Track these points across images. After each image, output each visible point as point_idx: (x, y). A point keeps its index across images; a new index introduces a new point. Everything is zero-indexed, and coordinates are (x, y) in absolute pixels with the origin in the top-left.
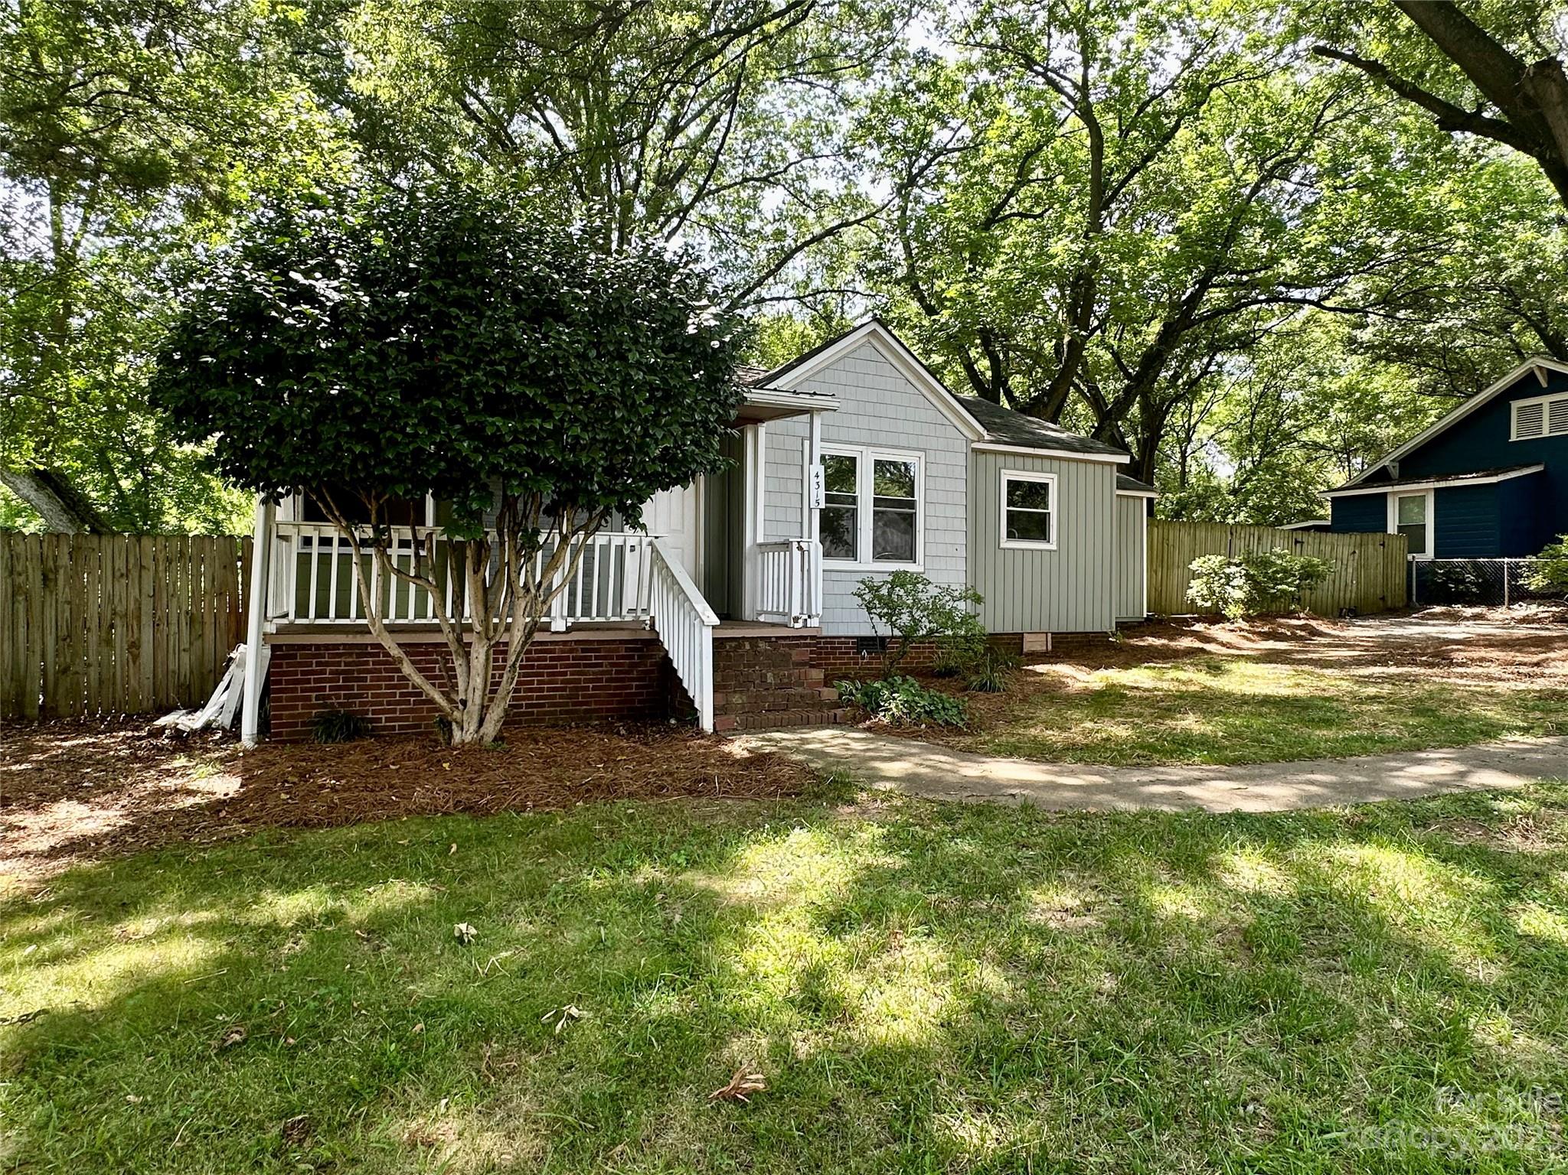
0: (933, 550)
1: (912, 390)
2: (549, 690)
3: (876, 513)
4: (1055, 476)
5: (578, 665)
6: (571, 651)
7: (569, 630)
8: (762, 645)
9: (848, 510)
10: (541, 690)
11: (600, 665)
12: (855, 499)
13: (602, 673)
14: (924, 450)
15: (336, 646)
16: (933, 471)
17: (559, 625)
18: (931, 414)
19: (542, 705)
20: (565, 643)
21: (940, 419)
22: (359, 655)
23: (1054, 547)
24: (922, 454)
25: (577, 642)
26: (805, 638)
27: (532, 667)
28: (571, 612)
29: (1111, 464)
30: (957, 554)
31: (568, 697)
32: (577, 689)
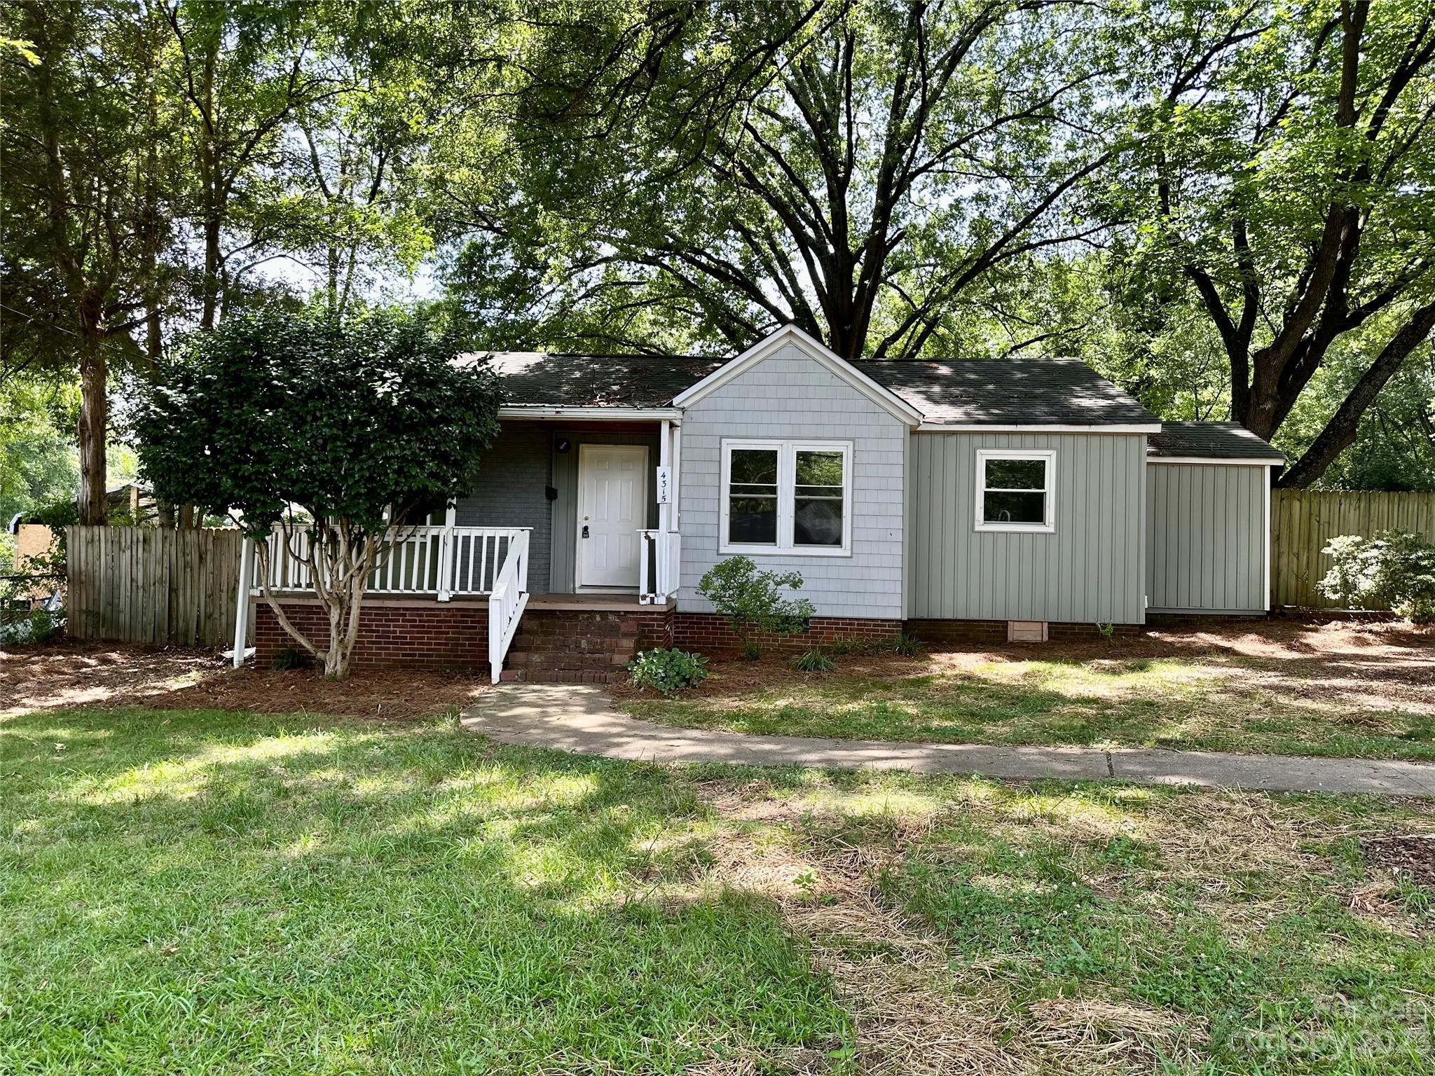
0: (859, 535)
1: (840, 382)
2: (436, 644)
3: (797, 501)
4: (1054, 453)
5: (458, 627)
6: (452, 616)
7: (452, 599)
8: (611, 617)
9: (767, 499)
10: (430, 644)
11: (475, 628)
12: (775, 488)
13: (477, 634)
14: (853, 440)
15: (294, 606)
16: (862, 457)
17: (444, 596)
18: (862, 404)
19: (431, 656)
20: (448, 609)
21: (872, 407)
22: (308, 613)
23: (1051, 529)
24: (850, 443)
25: (457, 609)
26: (653, 613)
27: (424, 627)
28: (453, 588)
29: (1140, 435)
30: (893, 538)
31: (451, 650)
32: (457, 645)
